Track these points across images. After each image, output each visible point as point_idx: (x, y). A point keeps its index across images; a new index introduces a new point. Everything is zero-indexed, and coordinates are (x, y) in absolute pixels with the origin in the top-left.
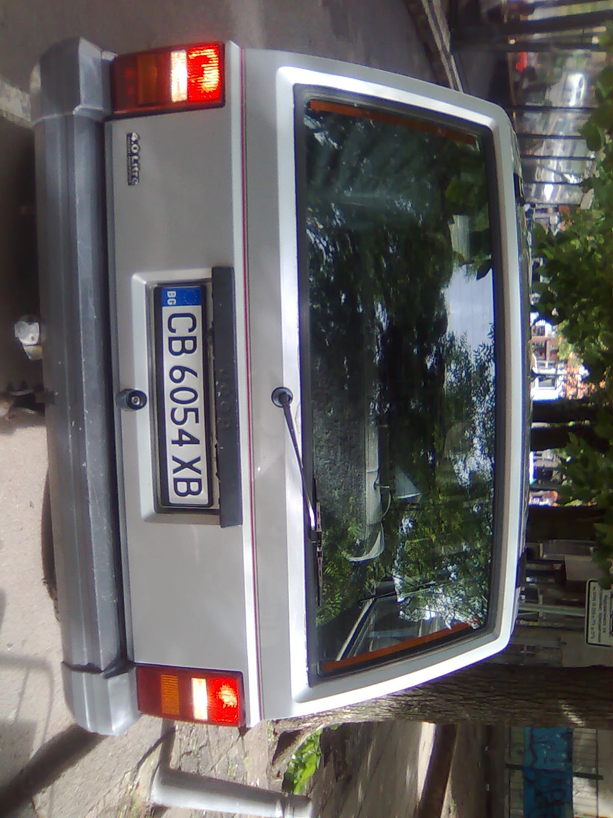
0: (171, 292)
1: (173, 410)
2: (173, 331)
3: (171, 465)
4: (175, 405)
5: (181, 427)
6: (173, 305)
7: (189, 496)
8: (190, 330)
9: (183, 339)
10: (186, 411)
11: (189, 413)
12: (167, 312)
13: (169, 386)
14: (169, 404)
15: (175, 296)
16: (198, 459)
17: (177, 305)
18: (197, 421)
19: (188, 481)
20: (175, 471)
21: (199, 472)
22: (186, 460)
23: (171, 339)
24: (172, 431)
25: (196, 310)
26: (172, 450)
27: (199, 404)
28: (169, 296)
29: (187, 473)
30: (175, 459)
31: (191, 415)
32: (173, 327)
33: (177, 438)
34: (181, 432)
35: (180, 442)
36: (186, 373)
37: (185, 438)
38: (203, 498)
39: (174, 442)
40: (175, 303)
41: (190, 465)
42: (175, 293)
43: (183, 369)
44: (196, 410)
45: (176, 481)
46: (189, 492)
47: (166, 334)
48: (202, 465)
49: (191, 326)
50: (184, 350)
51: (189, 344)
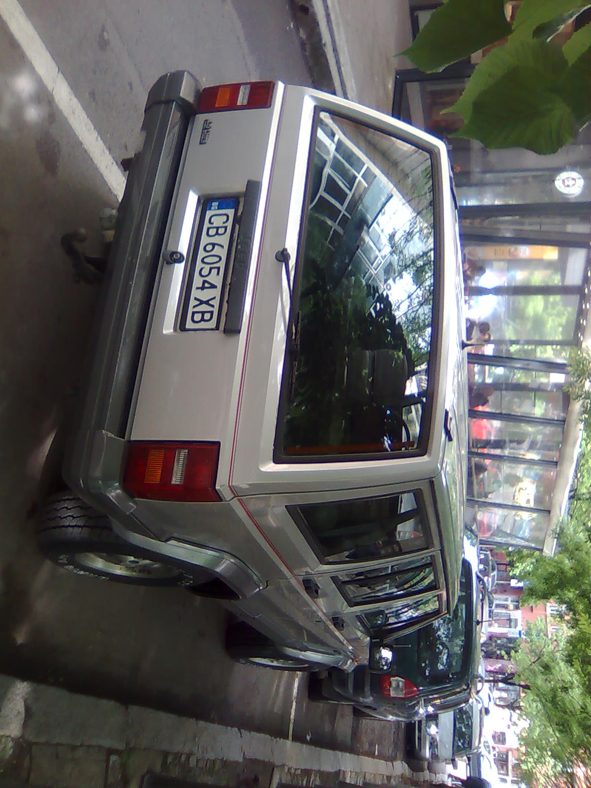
2: (213, 223)
3: (192, 302)
4: (203, 265)
7: (202, 322)
8: (224, 223)
11: (213, 270)
16: (214, 298)
18: (218, 274)
19: (203, 313)
20: (194, 307)
24: (197, 281)
26: (195, 293)
30: (196, 299)
31: (214, 271)
32: (212, 221)
33: (201, 286)
34: (204, 282)
35: (203, 288)
36: (216, 247)
37: (207, 285)
38: (212, 324)
39: (197, 288)
43: (214, 245)
45: (194, 313)
47: (206, 225)
50: (217, 233)
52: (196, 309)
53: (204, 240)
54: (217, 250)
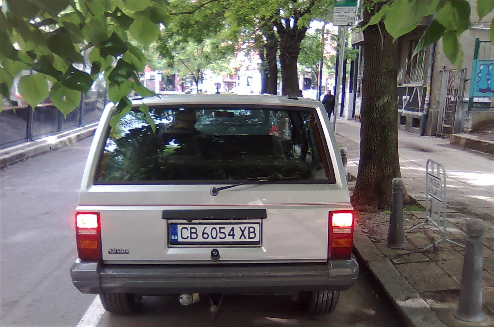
0: (172, 237)
1: (220, 238)
2: (188, 237)
3: (243, 239)
5: (227, 235)
6: (177, 237)
7: (255, 232)
8: (188, 230)
9: (191, 233)
10: (220, 232)
12: (180, 240)
13: (210, 240)
14: (218, 240)
15: (174, 236)
16: (240, 228)
17: (177, 235)
18: (224, 228)
19: (249, 232)
20: (245, 238)
21: (245, 228)
22: (241, 233)
23: (191, 238)
24: (229, 239)
25: (179, 227)
26: (237, 239)
27: (217, 227)
28: (173, 239)
29: (246, 233)
30: (240, 238)
31: (222, 230)
32: (186, 237)
33: (232, 237)
34: (229, 235)
35: (233, 235)
36: (205, 232)
37: (231, 233)
39: (233, 238)
40: (176, 236)
41: (243, 231)
42: (172, 236)
43: (204, 233)
44: (220, 228)
45: (249, 238)
46: (254, 232)
47: (189, 240)
48: (243, 226)
49: (186, 229)
50: (196, 233)
51: (193, 230)
52: (247, 237)
53: (200, 239)
54: (208, 231)
